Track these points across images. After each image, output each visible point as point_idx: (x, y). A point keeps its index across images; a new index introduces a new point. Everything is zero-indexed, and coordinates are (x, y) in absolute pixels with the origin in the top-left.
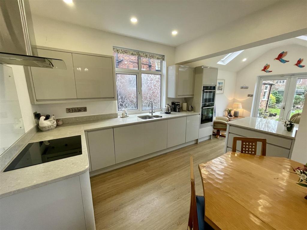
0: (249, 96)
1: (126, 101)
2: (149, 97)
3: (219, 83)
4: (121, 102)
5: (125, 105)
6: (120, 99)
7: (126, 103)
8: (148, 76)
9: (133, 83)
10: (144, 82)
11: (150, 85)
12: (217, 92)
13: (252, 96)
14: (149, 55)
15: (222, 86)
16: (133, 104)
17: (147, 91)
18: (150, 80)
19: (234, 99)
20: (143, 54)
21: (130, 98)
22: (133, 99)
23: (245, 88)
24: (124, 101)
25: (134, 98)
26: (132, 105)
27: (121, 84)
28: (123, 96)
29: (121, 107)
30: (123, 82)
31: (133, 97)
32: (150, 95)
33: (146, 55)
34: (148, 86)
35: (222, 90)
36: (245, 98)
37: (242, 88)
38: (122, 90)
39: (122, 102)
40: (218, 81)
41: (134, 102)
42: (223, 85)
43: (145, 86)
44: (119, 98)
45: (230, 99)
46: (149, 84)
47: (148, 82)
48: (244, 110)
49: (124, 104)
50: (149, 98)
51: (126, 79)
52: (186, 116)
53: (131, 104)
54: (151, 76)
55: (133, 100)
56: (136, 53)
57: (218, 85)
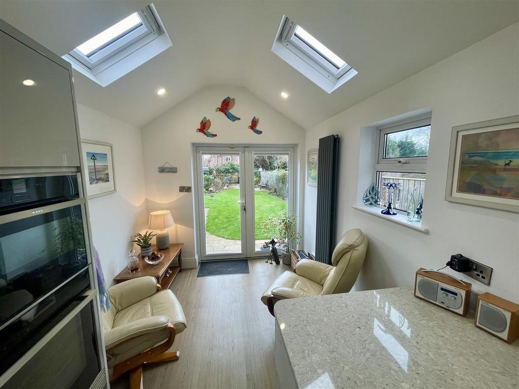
0: (182, 189)
3: (93, 157)
12: (90, 189)
13: (188, 189)
15: (106, 167)
19: (147, 201)
23: (169, 172)
35: (107, 181)
36: (175, 197)
37: (162, 170)
40: (85, 149)
42: (109, 164)
45: (138, 203)
48: (179, 226)
57: (87, 164)
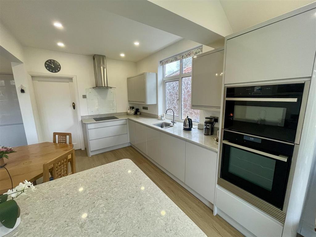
1: (171, 106)
8: (189, 80)
9: (176, 89)
14: (186, 54)
16: (175, 110)
18: (190, 84)
20: (180, 56)
22: (176, 105)
28: (169, 102)
30: (170, 89)
33: (183, 56)
38: (168, 97)
39: (168, 107)
41: (176, 108)
43: (185, 92)
46: (189, 88)
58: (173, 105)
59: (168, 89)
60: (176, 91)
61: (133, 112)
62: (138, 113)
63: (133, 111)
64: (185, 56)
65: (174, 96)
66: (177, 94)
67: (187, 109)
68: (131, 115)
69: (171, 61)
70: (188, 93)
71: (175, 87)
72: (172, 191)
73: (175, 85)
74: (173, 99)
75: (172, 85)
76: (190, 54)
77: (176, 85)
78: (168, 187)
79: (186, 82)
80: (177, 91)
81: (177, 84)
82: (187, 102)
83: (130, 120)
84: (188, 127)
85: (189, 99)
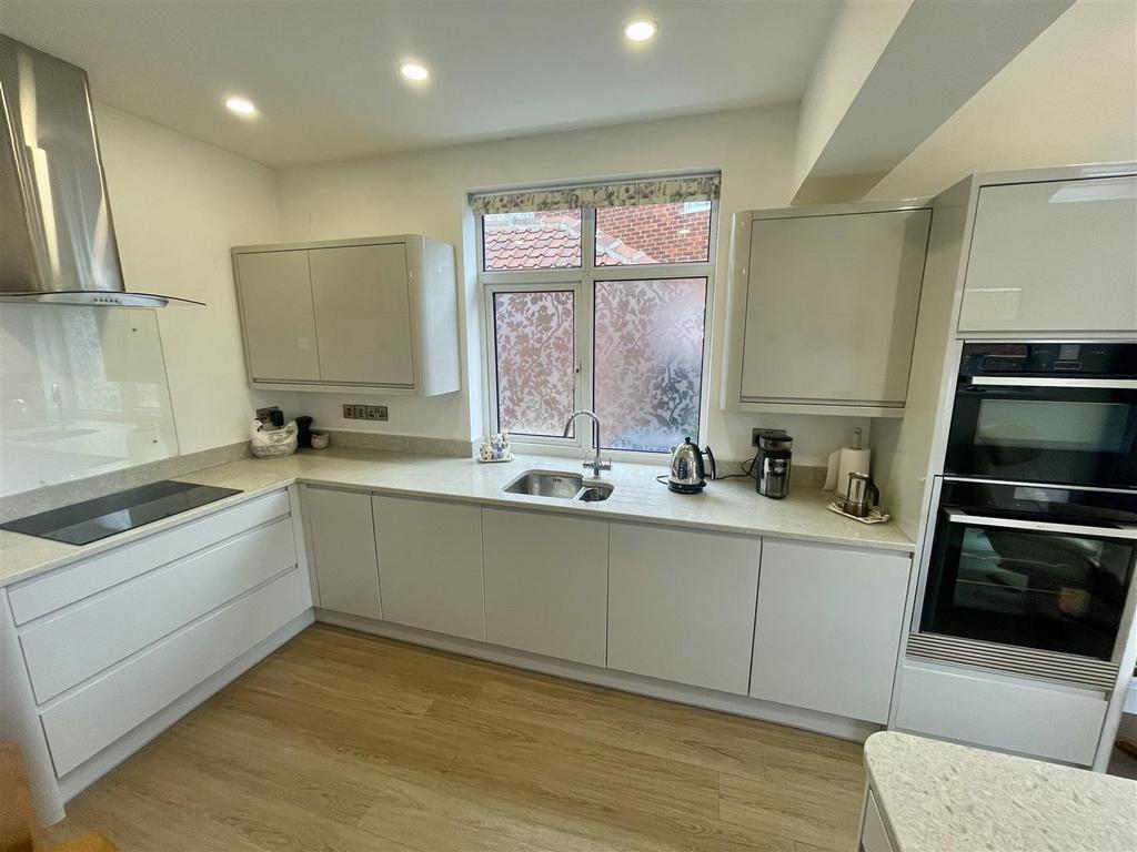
1: (527, 398)
2: (630, 391)
4: (507, 402)
5: (524, 413)
6: (505, 389)
7: (528, 408)
8: (630, 293)
9: (559, 326)
10: (606, 321)
11: (637, 335)
14: (627, 191)
16: (555, 413)
17: (623, 361)
18: (637, 308)
20: (595, 192)
21: (542, 388)
22: (558, 393)
24: (521, 400)
25: (560, 388)
26: (552, 416)
27: (512, 331)
28: (517, 378)
29: (507, 418)
30: (519, 324)
31: (555, 387)
32: (637, 379)
33: (611, 194)
34: (628, 338)
38: (512, 356)
39: (511, 400)
41: (561, 407)
43: (610, 338)
44: (501, 386)
46: (630, 326)
47: (629, 317)
49: (519, 412)
50: (631, 396)
51: (530, 312)
52: (762, 537)
53: (547, 412)
54: (647, 289)
55: (558, 397)
56: (558, 197)
58: (540, 393)
59: (510, 325)
60: (559, 333)
61: (287, 437)
62: (318, 442)
63: (289, 432)
64: (623, 195)
65: (549, 356)
66: (560, 347)
67: (621, 406)
68: (283, 455)
69: (545, 203)
70: (625, 345)
71: (555, 318)
72: (715, 749)
73: (551, 310)
74: (540, 365)
75: (536, 308)
76: (648, 191)
77: (560, 307)
78: (686, 742)
79: (617, 299)
80: (565, 332)
81: (564, 303)
82: (623, 380)
83: (311, 485)
84: (693, 480)
85: (632, 368)
